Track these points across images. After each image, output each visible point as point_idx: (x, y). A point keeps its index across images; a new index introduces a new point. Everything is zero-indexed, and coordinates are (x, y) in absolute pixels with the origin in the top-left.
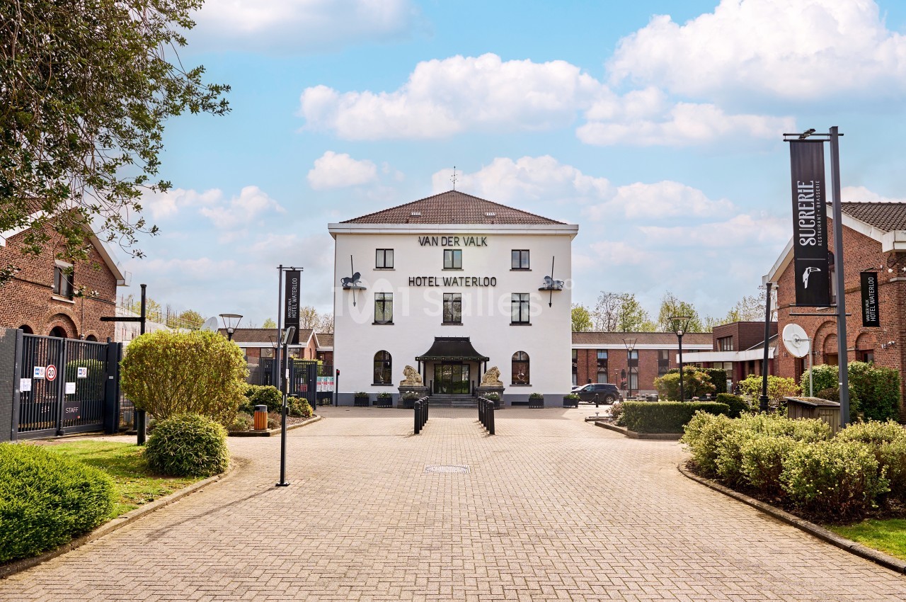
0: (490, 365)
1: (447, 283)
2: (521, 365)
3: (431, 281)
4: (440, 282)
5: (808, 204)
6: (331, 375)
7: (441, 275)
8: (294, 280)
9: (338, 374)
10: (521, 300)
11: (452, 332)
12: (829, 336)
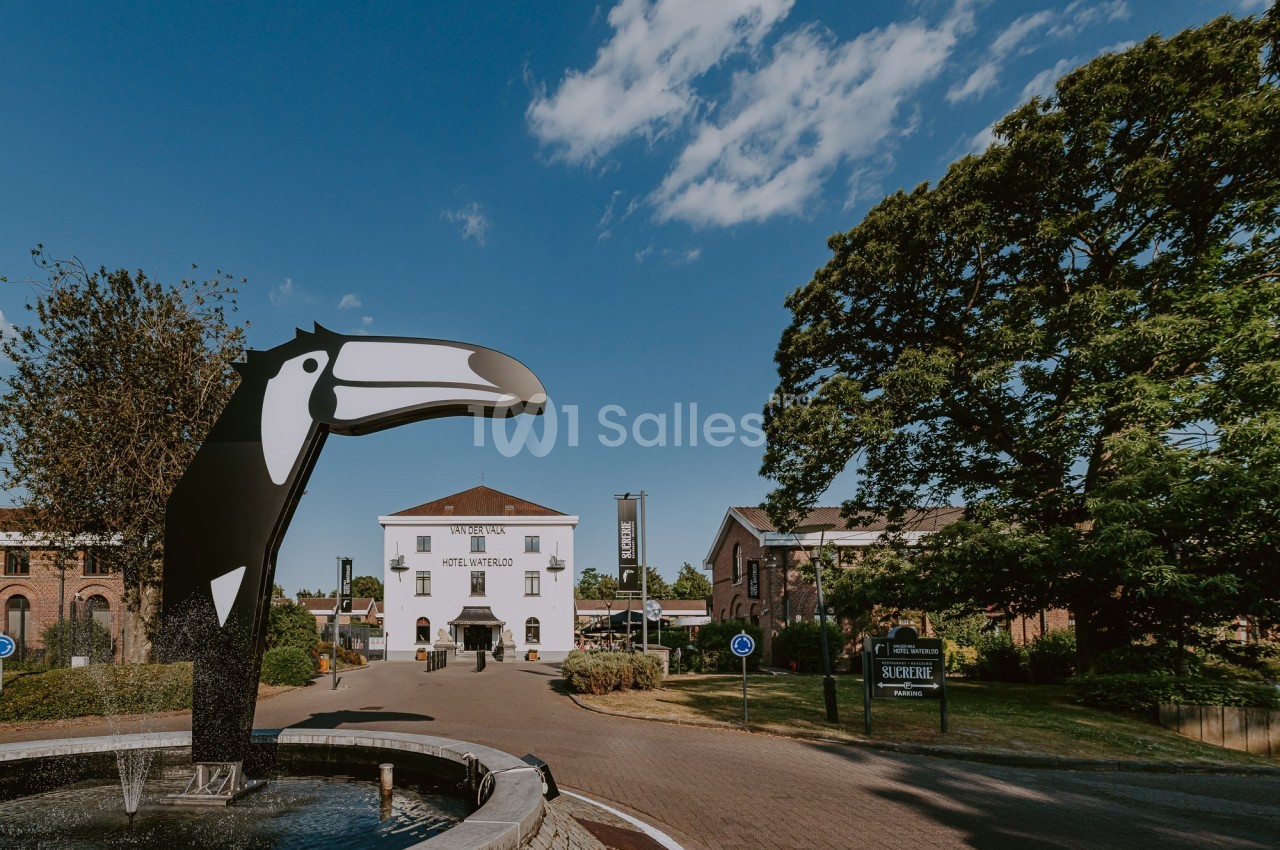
0: (505, 628)
1: (473, 563)
2: (533, 630)
3: (460, 562)
4: (468, 563)
5: (627, 535)
6: (382, 636)
7: (468, 556)
8: (348, 567)
9: (387, 635)
10: (533, 576)
11: (477, 601)
12: (739, 605)
